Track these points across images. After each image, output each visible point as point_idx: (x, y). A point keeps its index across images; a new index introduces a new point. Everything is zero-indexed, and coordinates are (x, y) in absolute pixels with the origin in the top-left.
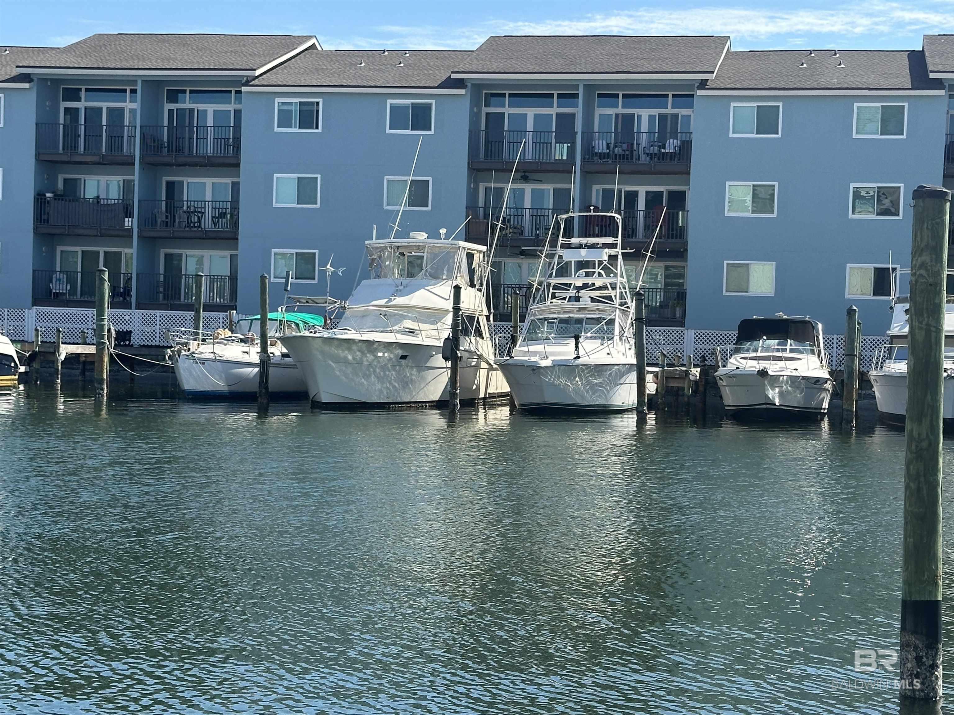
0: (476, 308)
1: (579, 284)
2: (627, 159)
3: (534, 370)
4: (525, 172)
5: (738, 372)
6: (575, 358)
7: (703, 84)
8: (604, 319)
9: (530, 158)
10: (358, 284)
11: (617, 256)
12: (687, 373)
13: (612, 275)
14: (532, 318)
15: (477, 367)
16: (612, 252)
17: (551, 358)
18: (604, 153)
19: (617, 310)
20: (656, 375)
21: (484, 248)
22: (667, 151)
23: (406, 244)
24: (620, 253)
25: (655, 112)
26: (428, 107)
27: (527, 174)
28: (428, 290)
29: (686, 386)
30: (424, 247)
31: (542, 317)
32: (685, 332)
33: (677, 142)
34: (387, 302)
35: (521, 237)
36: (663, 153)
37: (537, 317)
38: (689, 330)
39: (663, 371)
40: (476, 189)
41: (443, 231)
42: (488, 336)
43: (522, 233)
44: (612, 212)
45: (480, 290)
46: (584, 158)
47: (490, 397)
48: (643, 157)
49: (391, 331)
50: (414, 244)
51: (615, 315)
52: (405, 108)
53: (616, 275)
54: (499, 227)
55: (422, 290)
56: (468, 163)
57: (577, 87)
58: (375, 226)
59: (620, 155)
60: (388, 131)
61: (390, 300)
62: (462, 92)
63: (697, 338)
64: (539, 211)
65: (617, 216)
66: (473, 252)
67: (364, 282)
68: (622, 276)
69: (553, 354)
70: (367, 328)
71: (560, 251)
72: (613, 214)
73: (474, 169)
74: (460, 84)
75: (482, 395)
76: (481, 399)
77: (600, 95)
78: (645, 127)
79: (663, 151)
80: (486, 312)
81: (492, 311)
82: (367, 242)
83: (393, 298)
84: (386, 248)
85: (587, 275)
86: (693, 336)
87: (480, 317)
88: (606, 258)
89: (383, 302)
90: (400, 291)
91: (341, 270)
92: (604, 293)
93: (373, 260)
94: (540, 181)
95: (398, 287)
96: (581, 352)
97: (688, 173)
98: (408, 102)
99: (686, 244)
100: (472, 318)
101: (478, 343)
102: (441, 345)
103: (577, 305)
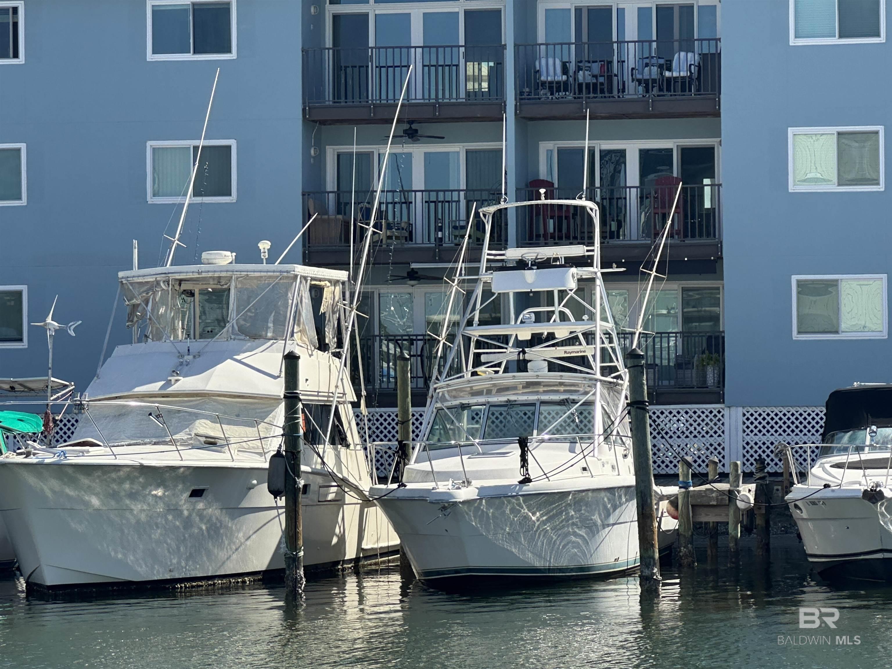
0: (332, 389)
1: (525, 335)
2: (602, 91)
3: (444, 508)
4: (411, 122)
5: (827, 494)
6: (521, 482)
8: (574, 402)
9: (419, 96)
10: (109, 354)
11: (592, 280)
12: (731, 495)
13: (585, 317)
14: (439, 405)
15: (339, 502)
16: (585, 272)
17: (477, 483)
18: (558, 83)
19: (599, 384)
20: (674, 501)
21: (342, 275)
22: (675, 74)
23: (196, 276)
24: (599, 274)
25: (650, 2)
26: (225, 9)
27: (414, 126)
28: (239, 361)
29: (731, 521)
30: (230, 279)
31: (457, 402)
32: (726, 412)
33: (692, 58)
34: (162, 388)
35: (410, 245)
36: (669, 79)
37: (449, 404)
38: (733, 409)
39: (687, 494)
40: (320, 158)
41: (265, 245)
42: (357, 440)
43: (410, 237)
44: (581, 198)
45: (338, 355)
46: (522, 93)
47: (366, 558)
48: (631, 86)
49: (173, 442)
50: (210, 275)
51: (594, 394)
52: (179, 13)
53: (592, 317)
54: (370, 233)
55: (229, 361)
56: (304, 110)
58: (135, 242)
59: (588, 85)
60: (150, 57)
61: (169, 384)
63: (748, 423)
64: (441, 194)
65: (589, 204)
66: (322, 283)
67: (120, 350)
68: (604, 319)
69: (480, 475)
70: (129, 438)
71: (485, 277)
72: (583, 202)
73: (315, 121)
75: (351, 553)
76: (350, 561)
78: (631, 32)
79: (667, 74)
80: (351, 396)
81: (364, 393)
82: (121, 274)
83: (173, 379)
84: (158, 283)
85: (539, 318)
86: (741, 419)
87: (341, 408)
88: (573, 285)
89: (155, 387)
90: (188, 364)
91: (73, 325)
92: (573, 350)
93: (135, 307)
94: (440, 138)
95: (182, 356)
96: (534, 471)
97: (718, 115)
98: (185, 1)
99: (718, 247)
100: (325, 408)
101: (338, 456)
102: (267, 465)
103: (522, 377)
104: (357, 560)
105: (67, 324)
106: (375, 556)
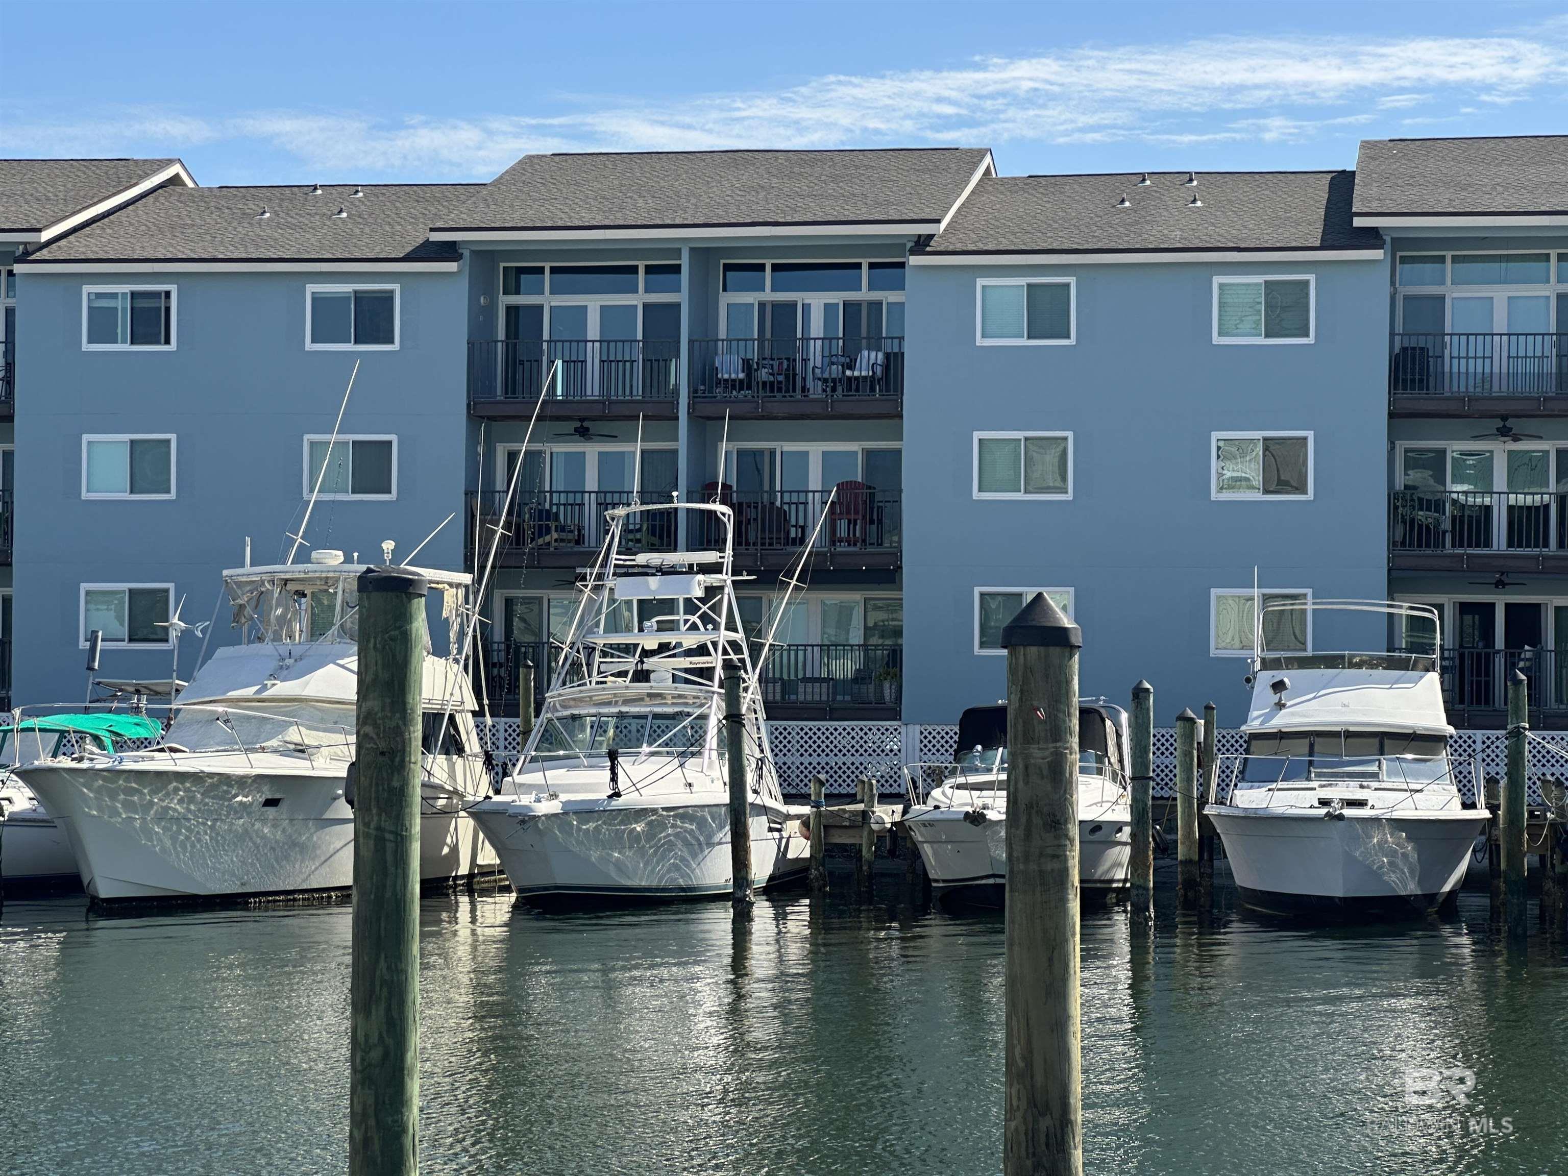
0: (447, 697)
1: (651, 643)
2: (780, 390)
4: (582, 420)
5: (937, 815)
6: (610, 797)
7: (921, 245)
8: (689, 715)
9: (596, 392)
10: (209, 655)
11: (721, 588)
12: (865, 814)
13: (710, 627)
14: (549, 715)
16: (713, 579)
17: (564, 797)
18: (734, 381)
19: (715, 696)
20: (805, 822)
21: (467, 578)
22: (856, 373)
23: (302, 575)
24: (729, 582)
25: (837, 297)
26: (388, 297)
27: (586, 424)
28: (343, 666)
29: (864, 842)
30: (337, 580)
31: (567, 713)
32: (903, 729)
33: (877, 357)
34: (258, 692)
36: (849, 379)
37: (559, 714)
38: (910, 727)
39: (819, 815)
41: (390, 545)
44: (715, 502)
45: (457, 661)
46: (696, 391)
48: (811, 386)
49: (263, 749)
50: (317, 575)
51: (710, 707)
52: (339, 301)
53: (716, 627)
54: (498, 534)
55: (331, 665)
56: (469, 405)
57: (678, 253)
58: (248, 539)
59: (764, 383)
60: (309, 346)
61: (265, 688)
62: (452, 267)
63: (926, 742)
65: (718, 507)
66: (440, 586)
67: (221, 652)
68: (731, 627)
69: (569, 789)
70: (218, 744)
71: (610, 582)
73: (482, 417)
74: (448, 251)
77: (728, 268)
78: (817, 328)
79: (848, 373)
82: (225, 573)
83: (269, 683)
84: (263, 582)
85: (662, 627)
86: (918, 737)
87: (458, 717)
88: (700, 593)
89: (250, 691)
90: (288, 667)
91: (201, 626)
92: (700, 661)
93: (242, 607)
94: (613, 437)
95: (283, 660)
96: (624, 786)
97: (901, 417)
98: (347, 288)
99: (897, 555)
100: (438, 716)
101: (452, 766)
102: (344, 774)
103: (642, 688)
104: (471, 876)
105: (193, 624)
106: (492, 873)
